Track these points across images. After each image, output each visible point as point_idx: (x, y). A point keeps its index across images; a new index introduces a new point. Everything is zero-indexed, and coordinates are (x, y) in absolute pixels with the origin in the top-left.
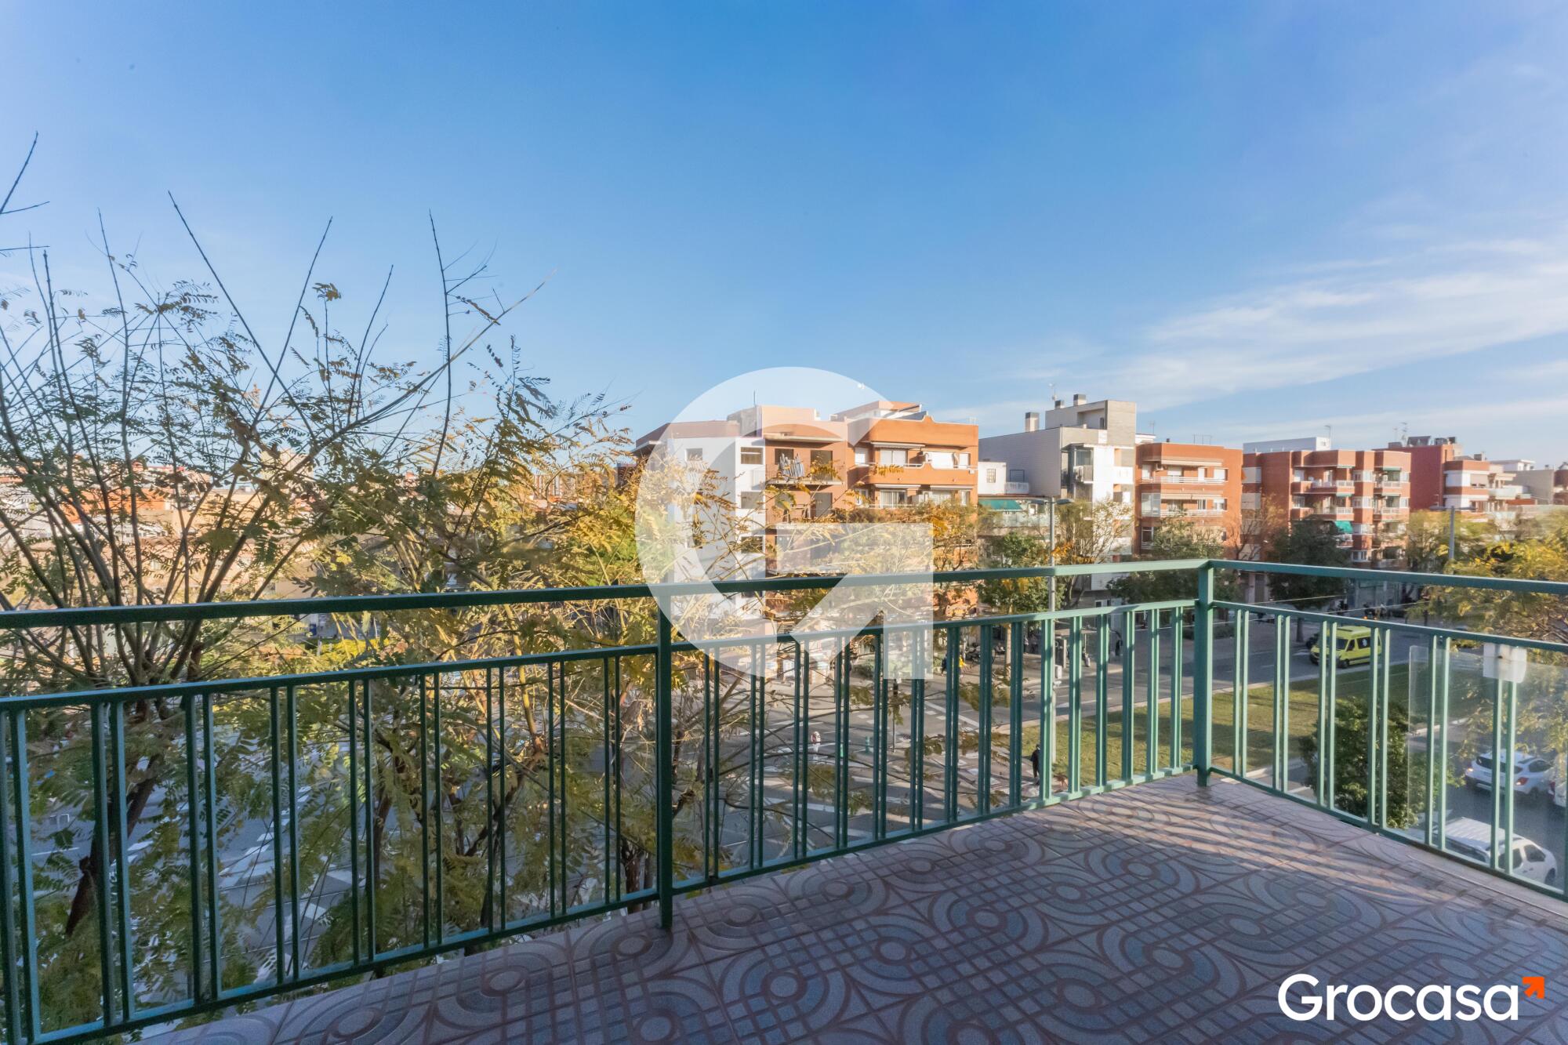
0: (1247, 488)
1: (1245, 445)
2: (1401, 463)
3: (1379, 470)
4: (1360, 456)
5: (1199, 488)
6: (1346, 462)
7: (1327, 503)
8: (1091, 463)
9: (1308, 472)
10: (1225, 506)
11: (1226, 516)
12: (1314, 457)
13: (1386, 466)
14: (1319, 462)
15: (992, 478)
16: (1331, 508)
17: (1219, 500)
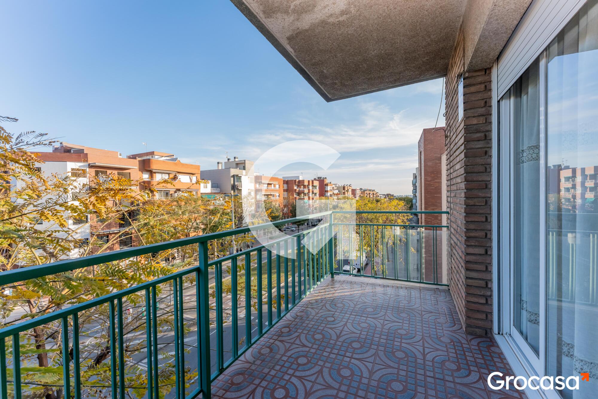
0: (284, 191)
1: (283, 177)
2: (316, 183)
3: (313, 186)
4: (309, 181)
5: (272, 190)
6: (306, 183)
7: (302, 195)
8: (241, 182)
9: (298, 186)
10: (279, 196)
11: (280, 200)
12: (299, 182)
13: (314, 185)
14: (300, 183)
15: (206, 188)
16: (303, 196)
17: (278, 194)
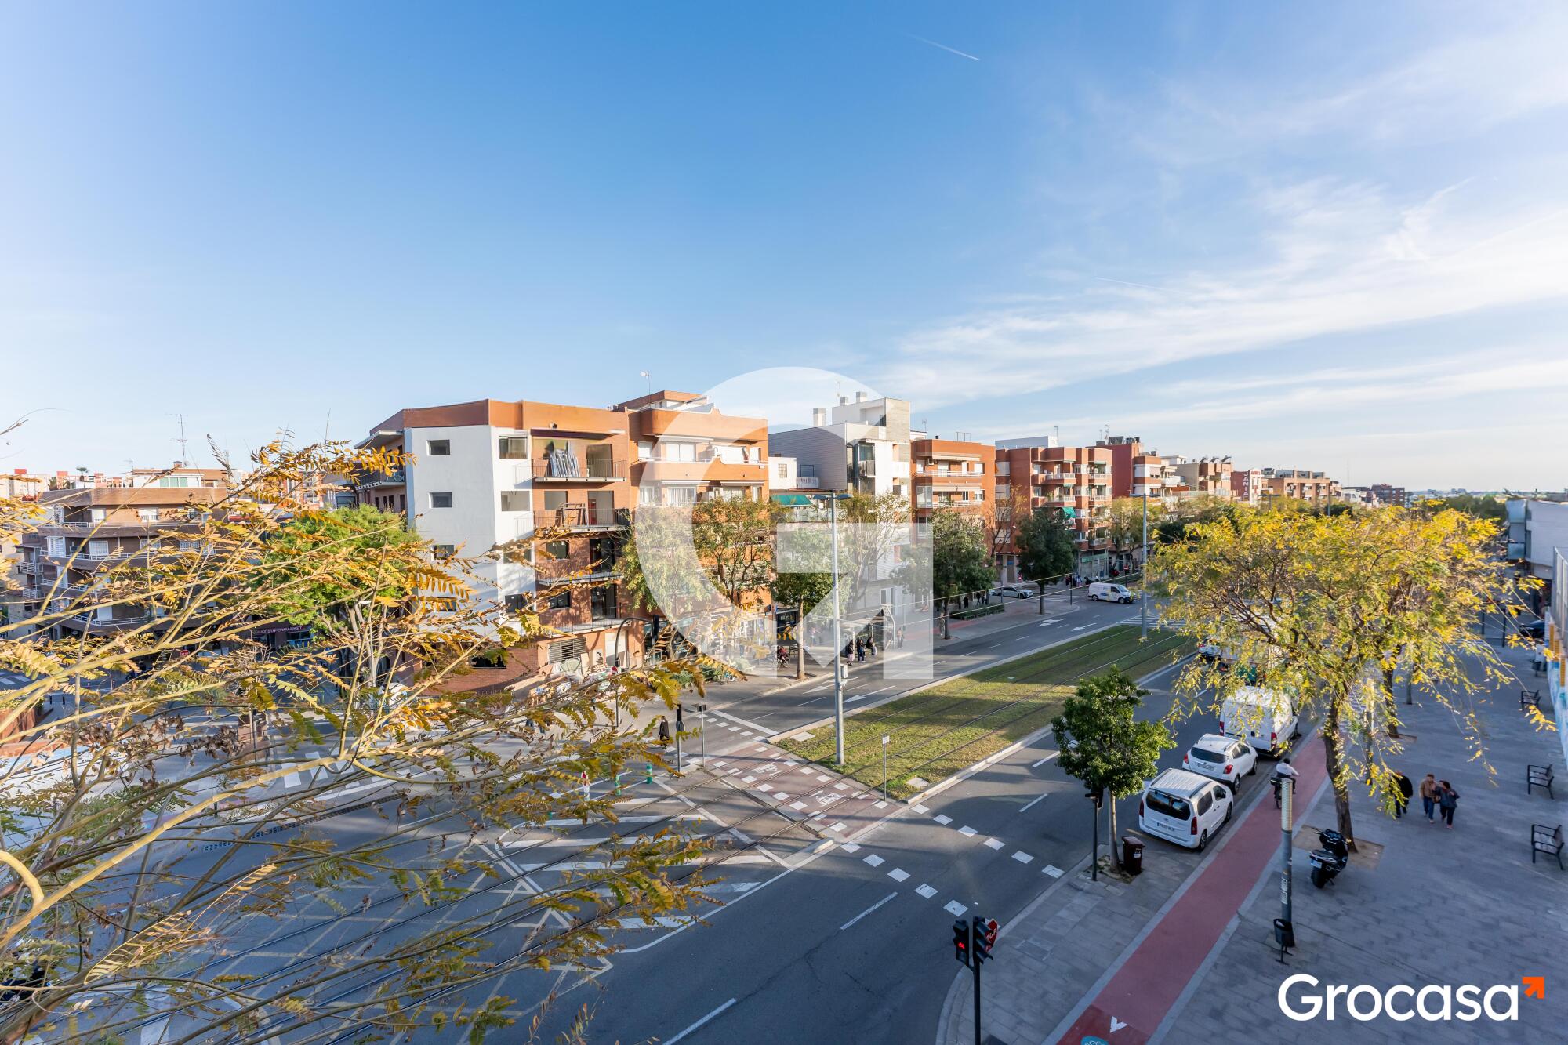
0: (999, 480)
1: (997, 442)
2: (1105, 457)
3: (1091, 464)
4: (1079, 451)
5: (963, 480)
6: (1069, 458)
7: (1057, 492)
8: (873, 458)
9: (1045, 466)
10: (983, 496)
11: (985, 506)
12: (1048, 453)
13: (1097, 461)
14: (1051, 457)
15: (783, 474)
16: (1060, 497)
17: (979, 492)
